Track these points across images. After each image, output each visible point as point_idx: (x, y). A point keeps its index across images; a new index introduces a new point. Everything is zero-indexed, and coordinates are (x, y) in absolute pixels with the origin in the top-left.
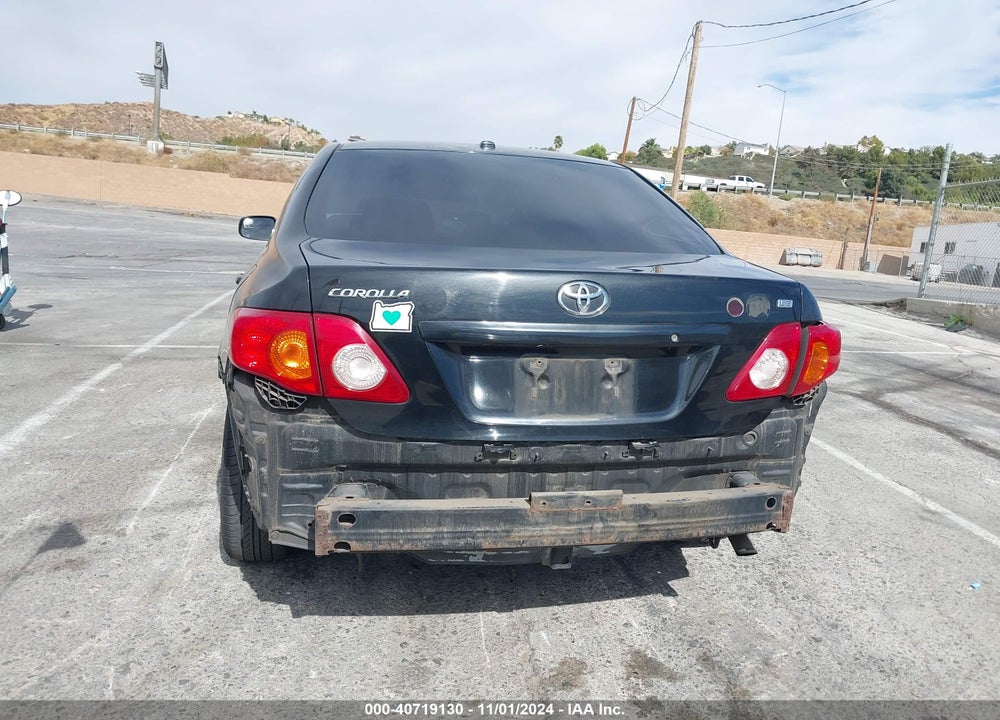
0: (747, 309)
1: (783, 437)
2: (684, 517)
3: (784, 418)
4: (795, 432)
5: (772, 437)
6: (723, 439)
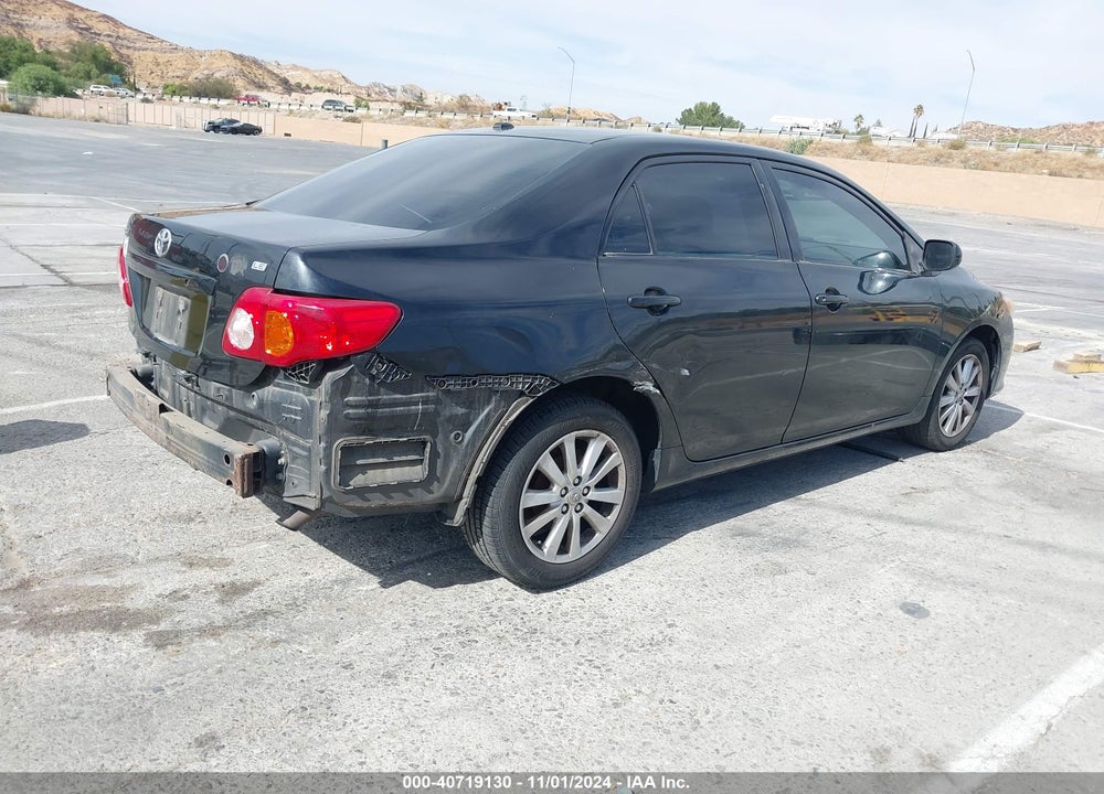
0: (230, 265)
1: (290, 411)
2: (183, 441)
3: (295, 393)
4: (308, 412)
5: (277, 407)
6: (234, 390)
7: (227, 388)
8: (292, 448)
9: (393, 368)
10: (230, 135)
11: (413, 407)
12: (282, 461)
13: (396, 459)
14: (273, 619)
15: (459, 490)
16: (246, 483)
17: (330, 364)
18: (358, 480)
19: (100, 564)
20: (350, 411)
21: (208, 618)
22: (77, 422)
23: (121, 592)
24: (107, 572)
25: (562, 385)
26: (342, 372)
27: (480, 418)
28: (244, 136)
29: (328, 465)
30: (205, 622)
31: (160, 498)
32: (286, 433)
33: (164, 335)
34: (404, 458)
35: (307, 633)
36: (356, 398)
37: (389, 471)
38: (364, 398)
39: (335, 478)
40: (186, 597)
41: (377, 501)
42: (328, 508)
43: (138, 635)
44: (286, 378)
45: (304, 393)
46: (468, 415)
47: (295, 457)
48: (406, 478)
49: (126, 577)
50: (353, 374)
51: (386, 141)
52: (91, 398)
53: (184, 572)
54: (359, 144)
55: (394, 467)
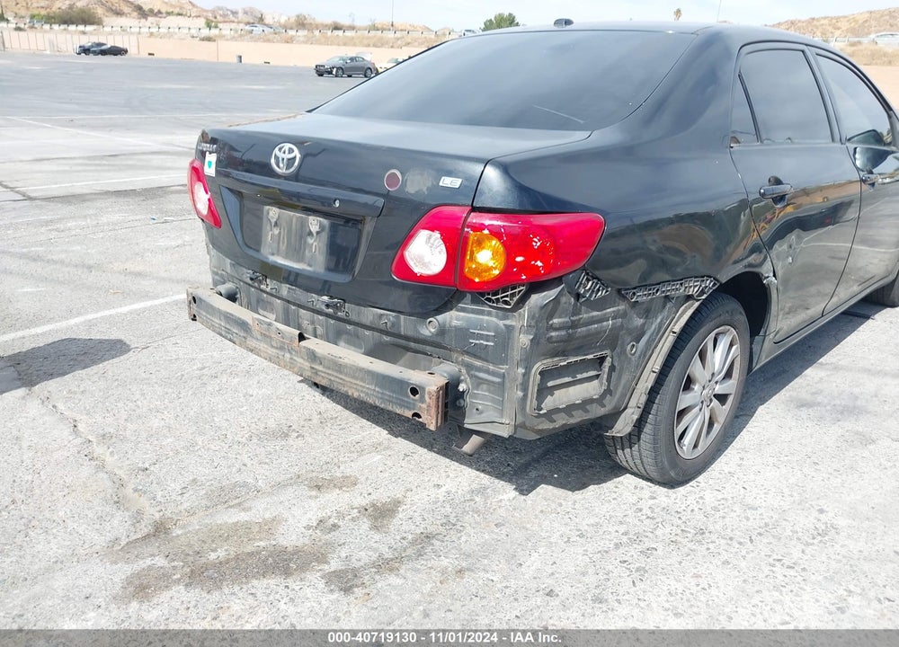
0: (405, 183)
1: (481, 337)
2: (341, 373)
3: (486, 318)
4: (505, 338)
5: (463, 333)
6: (402, 317)
7: (394, 314)
8: (477, 374)
9: (597, 284)
10: (100, 56)
11: (605, 323)
12: (462, 387)
13: (579, 376)
14: (438, 543)
15: (626, 401)
16: (440, 415)
17: (536, 286)
18: (549, 403)
19: (226, 495)
20: (553, 334)
21: (375, 550)
22: (112, 337)
23: (269, 527)
24: (240, 504)
25: (721, 284)
26: (552, 294)
27: (653, 327)
28: (113, 56)
29: (525, 389)
30: (374, 556)
31: (241, 413)
32: (467, 359)
33: (287, 257)
34: (585, 375)
35: (485, 557)
36: (560, 320)
37: (572, 389)
38: (567, 319)
39: (531, 402)
40: (335, 527)
41: (561, 421)
42: (521, 434)
43: (314, 577)
44: (474, 301)
45: (497, 317)
46: (644, 325)
47: (479, 382)
48: (587, 395)
49: (260, 510)
50: (562, 295)
51: (240, 57)
52: (113, 312)
53: (316, 497)
54: (215, 60)
55: (575, 385)
